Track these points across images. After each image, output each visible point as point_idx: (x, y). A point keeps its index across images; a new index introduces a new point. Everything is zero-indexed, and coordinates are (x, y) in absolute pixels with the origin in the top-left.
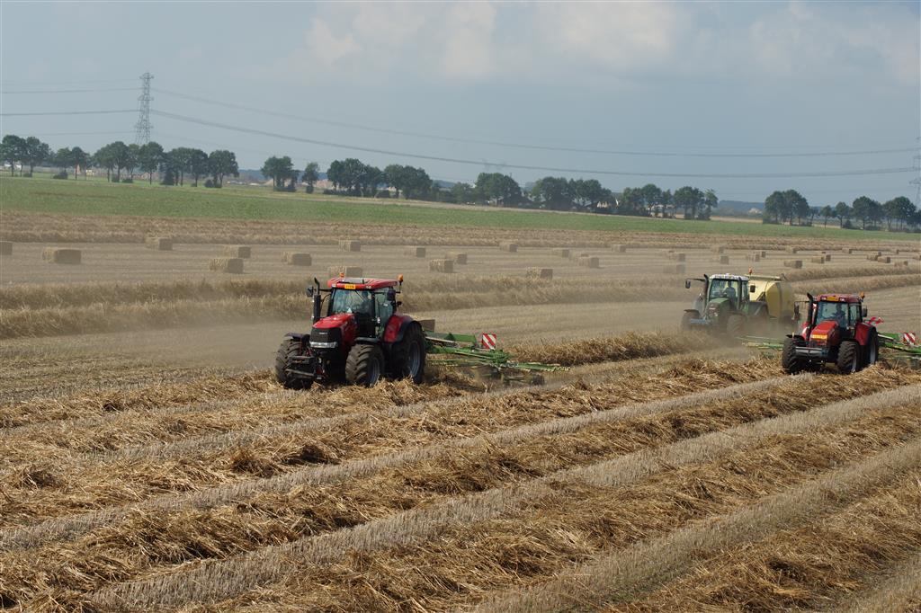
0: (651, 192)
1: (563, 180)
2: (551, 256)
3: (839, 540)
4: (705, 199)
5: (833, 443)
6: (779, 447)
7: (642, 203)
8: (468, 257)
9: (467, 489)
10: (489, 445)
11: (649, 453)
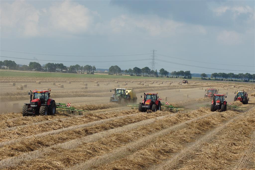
0: (77, 67)
1: (53, 64)
2: (50, 85)
3: (132, 162)
4: (93, 68)
5: (130, 135)
6: (115, 137)
7: (75, 70)
8: (27, 85)
9: (29, 150)
10: (34, 138)
11: (79, 139)
